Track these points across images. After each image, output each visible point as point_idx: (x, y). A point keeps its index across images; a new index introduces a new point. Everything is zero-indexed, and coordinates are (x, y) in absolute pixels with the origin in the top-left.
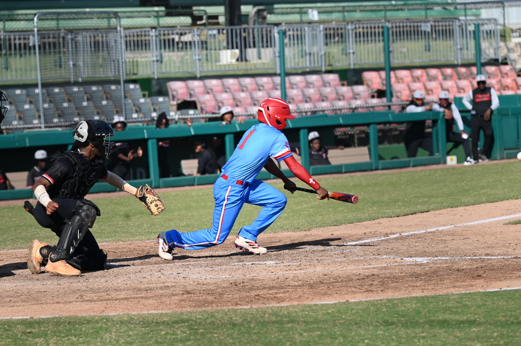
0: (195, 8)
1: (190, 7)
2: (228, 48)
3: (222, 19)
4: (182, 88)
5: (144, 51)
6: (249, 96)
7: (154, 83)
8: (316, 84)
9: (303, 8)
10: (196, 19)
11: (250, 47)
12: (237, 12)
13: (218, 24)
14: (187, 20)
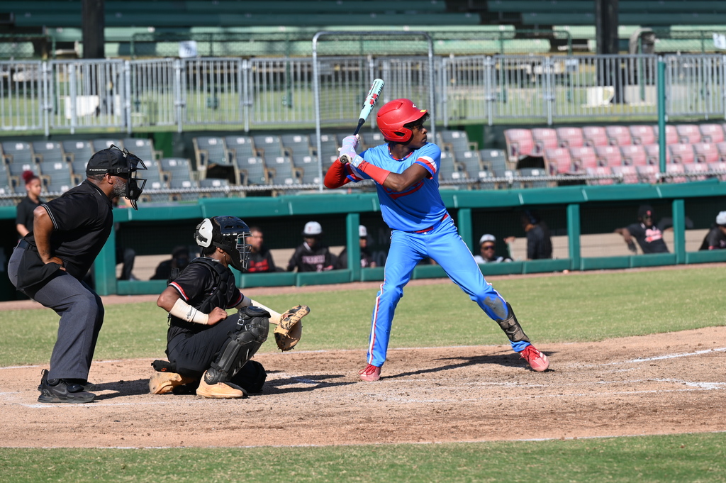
0: (556, 28)
1: (550, 27)
2: (599, 85)
3: (592, 45)
4: (525, 139)
5: (475, 86)
6: (618, 152)
7: (487, 130)
8: (715, 137)
9: (706, 31)
10: (555, 43)
11: (630, 83)
12: (612, 36)
13: (587, 50)
14: (545, 45)
